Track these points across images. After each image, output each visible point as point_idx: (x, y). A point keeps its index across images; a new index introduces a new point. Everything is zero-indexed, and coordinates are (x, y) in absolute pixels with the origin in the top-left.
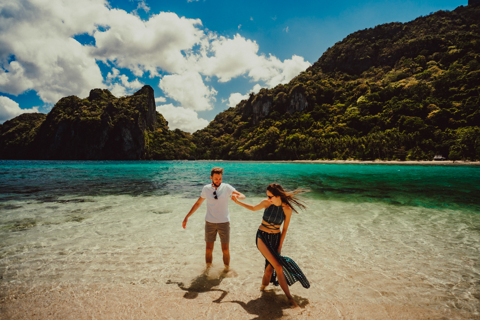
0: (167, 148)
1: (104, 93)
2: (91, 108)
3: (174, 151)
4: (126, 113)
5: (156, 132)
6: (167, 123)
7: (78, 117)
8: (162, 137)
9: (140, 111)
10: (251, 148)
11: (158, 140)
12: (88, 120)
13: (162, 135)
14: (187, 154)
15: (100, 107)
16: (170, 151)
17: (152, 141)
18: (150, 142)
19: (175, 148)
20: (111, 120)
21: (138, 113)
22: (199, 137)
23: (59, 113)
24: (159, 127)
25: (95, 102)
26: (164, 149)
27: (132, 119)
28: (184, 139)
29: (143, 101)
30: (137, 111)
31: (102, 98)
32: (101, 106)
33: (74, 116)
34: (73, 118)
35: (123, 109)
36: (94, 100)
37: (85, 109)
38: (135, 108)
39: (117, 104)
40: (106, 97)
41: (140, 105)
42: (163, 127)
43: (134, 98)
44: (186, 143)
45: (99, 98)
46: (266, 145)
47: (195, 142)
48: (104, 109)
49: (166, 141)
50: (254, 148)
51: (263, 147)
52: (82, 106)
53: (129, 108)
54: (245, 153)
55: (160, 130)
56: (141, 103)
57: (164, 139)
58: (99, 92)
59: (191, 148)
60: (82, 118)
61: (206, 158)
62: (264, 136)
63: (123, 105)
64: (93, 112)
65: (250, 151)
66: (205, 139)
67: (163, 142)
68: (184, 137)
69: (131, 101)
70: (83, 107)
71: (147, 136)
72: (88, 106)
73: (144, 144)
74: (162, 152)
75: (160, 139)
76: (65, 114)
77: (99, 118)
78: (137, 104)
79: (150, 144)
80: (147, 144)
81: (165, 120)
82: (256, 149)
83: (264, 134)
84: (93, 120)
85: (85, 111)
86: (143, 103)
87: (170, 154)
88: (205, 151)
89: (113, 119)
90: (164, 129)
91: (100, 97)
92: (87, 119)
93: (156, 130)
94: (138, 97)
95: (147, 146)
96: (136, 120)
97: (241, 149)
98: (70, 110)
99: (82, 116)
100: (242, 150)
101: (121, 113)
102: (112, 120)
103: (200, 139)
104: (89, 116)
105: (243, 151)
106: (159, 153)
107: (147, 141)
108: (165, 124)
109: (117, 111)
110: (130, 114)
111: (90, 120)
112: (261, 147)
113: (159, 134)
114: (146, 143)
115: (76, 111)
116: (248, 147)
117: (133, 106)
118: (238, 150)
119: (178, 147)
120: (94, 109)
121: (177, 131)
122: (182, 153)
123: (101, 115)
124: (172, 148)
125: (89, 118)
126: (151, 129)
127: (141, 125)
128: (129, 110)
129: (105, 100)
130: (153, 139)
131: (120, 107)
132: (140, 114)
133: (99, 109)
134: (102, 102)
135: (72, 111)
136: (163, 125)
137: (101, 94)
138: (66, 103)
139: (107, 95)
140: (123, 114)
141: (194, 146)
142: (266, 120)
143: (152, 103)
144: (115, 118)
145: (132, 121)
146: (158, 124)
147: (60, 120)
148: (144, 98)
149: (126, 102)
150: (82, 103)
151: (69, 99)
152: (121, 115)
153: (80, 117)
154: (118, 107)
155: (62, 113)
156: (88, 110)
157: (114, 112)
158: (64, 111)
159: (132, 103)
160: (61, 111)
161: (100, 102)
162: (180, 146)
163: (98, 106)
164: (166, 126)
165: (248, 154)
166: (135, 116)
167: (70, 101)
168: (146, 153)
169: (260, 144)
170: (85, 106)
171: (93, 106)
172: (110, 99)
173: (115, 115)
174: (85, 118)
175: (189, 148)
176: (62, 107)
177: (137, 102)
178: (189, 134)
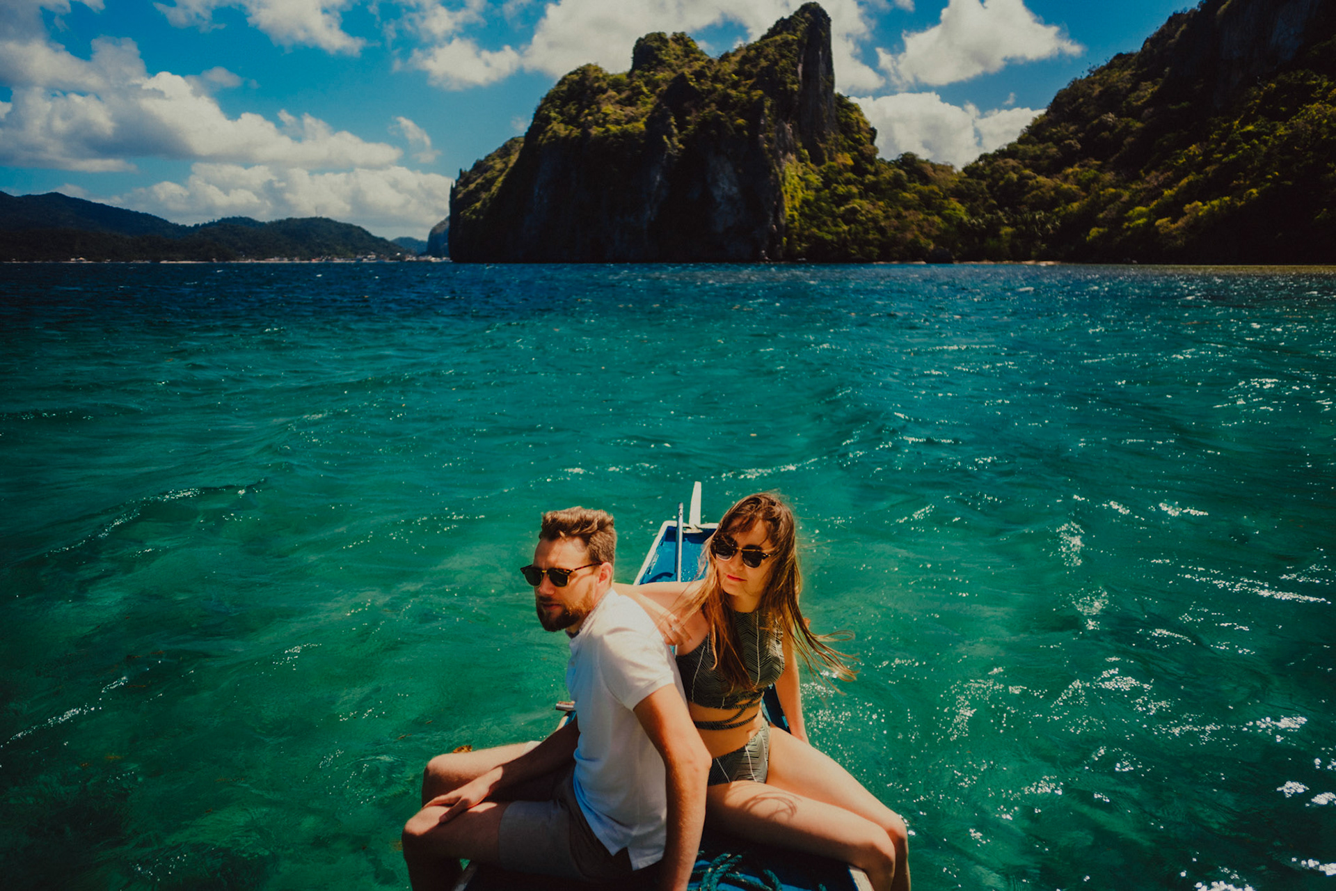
0: (856, 221)
1: (672, 45)
2: (628, 98)
3: (882, 231)
4: (724, 102)
5: (830, 167)
6: (873, 132)
7: (585, 127)
8: (848, 182)
9: (769, 93)
10: (1188, 207)
11: (834, 193)
12: (609, 136)
13: (850, 175)
14: (923, 241)
15: (652, 91)
16: (866, 231)
17: (811, 195)
18: (805, 202)
20: (676, 131)
21: (761, 98)
22: (982, 177)
23: (547, 119)
24: (844, 149)
25: (642, 77)
26: (847, 222)
27: (740, 121)
28: (926, 189)
29: (783, 56)
30: (758, 94)
31: (661, 62)
32: (654, 86)
33: (579, 125)
34: (576, 132)
35: (715, 90)
36: (639, 72)
37: (609, 99)
38: (751, 82)
39: (699, 75)
40: (678, 58)
41: (769, 70)
42: (856, 149)
44: (927, 203)
45: (654, 62)
46: (1264, 194)
47: (960, 194)
48: (660, 95)
49: (861, 195)
50: (1200, 208)
51: (1251, 205)
52: (604, 91)
53: (735, 85)
54: (1157, 233)
55: (847, 159)
56: (776, 63)
57: (854, 189)
58: (655, 44)
59: (947, 219)
60: (595, 131)
61: (996, 256)
62: (1262, 149)
63: (717, 78)
64: (629, 110)
65: (1182, 222)
66: (1001, 183)
67: (847, 197)
68: (925, 179)
69: (745, 60)
70: (604, 96)
71: (795, 181)
72: (619, 92)
73: (779, 209)
74: (838, 234)
75: (841, 189)
76: (560, 123)
77: (641, 125)
78: (763, 69)
79: (801, 207)
80: (794, 208)
81: (866, 123)
82: (1211, 213)
83: (1265, 142)
84: (625, 134)
85: (608, 108)
86: (783, 63)
87: (869, 243)
88: (993, 229)
89: (681, 127)
90: (861, 154)
91: (656, 57)
92: (608, 130)
93: (832, 160)
94: (769, 45)
95: (792, 216)
96: (754, 127)
97: (1140, 216)
98: (572, 109)
99: (597, 124)
100: (1143, 221)
101: (708, 105)
102: (680, 130)
103: (984, 183)
104: (617, 122)
105: (1150, 224)
106: (829, 237)
107: (793, 197)
108: (864, 136)
109: (698, 99)
110: (734, 106)
111: (615, 135)
112: (1239, 203)
113: (840, 173)
114: (787, 204)
115: (587, 111)
116: (1173, 209)
117: (749, 77)
118: (1130, 219)
119: (898, 216)
120: (632, 99)
121: (908, 162)
122: (909, 236)
123: (647, 116)
124: (875, 220)
125: (613, 128)
126: (817, 159)
127: (769, 140)
128: (734, 93)
129: (670, 66)
130: (818, 190)
131: (707, 85)
132: (768, 103)
133: (648, 97)
134: (660, 76)
135: (579, 112)
136: (858, 141)
137: (659, 49)
138: (569, 89)
139: (678, 49)
140: (713, 106)
141: (959, 209)
142: (1282, 77)
143: (822, 66)
144: (689, 123)
145: (739, 129)
146: (841, 137)
147: (545, 141)
148: (786, 44)
149: (728, 68)
150: (604, 85)
151: (576, 77)
152: (707, 110)
153: (590, 127)
154: (701, 84)
155: (555, 119)
156: (618, 102)
157: (686, 105)
158: (561, 113)
159: (747, 67)
160: (553, 114)
161: (654, 75)
162: (905, 213)
163: (645, 89)
164: (868, 146)
165: (1169, 236)
166: (752, 111)
167: (577, 82)
168: (785, 239)
169: (1237, 192)
170: (612, 93)
171: (633, 89)
172: (687, 60)
173: (689, 113)
174: (602, 130)
175: (937, 219)
176: (558, 102)
177: (764, 63)
178: (947, 169)
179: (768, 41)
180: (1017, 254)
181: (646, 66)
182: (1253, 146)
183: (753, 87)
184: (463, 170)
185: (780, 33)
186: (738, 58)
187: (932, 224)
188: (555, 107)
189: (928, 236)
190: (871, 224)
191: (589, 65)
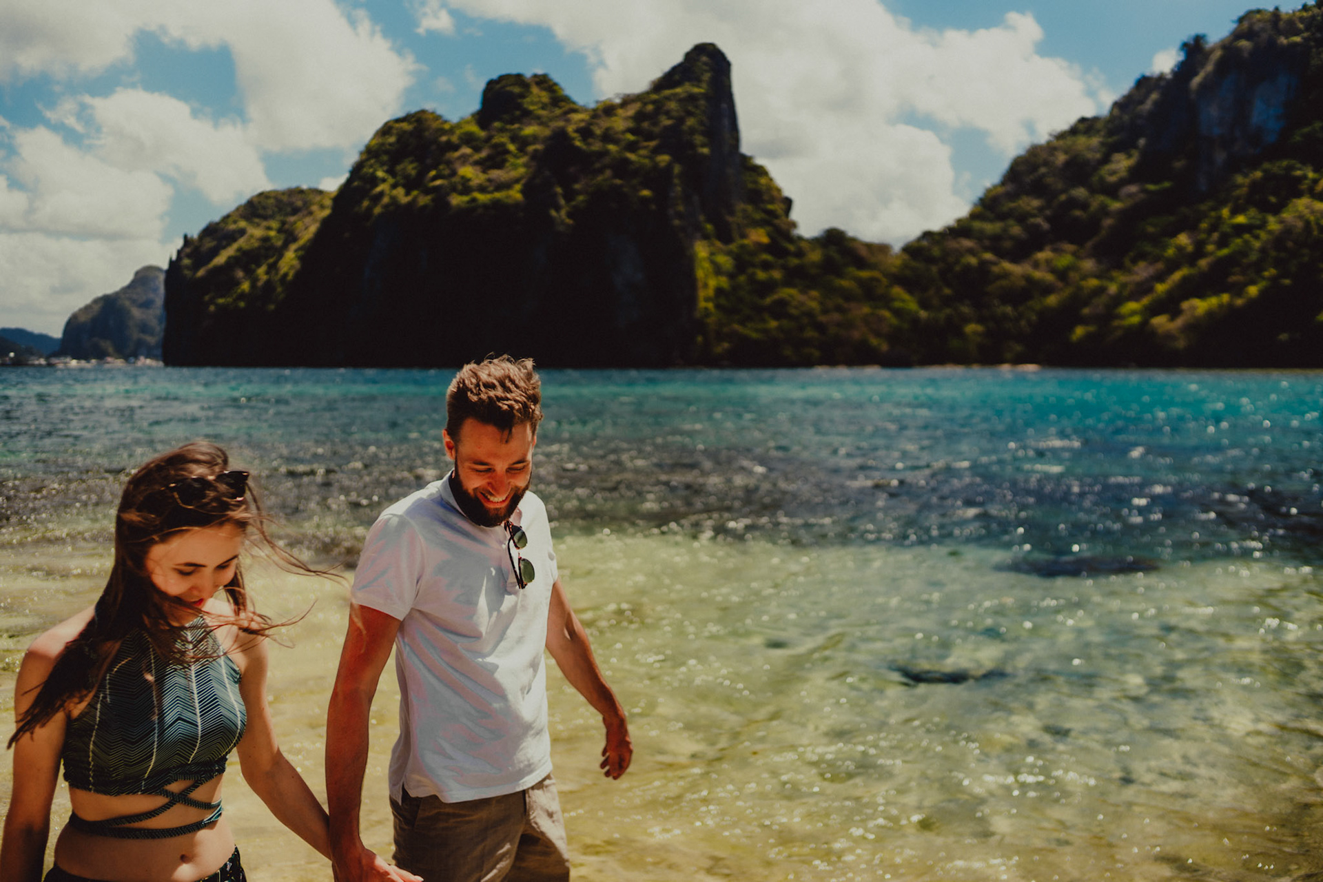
0: (790, 317)
1: (535, 90)
2: (489, 158)
3: (820, 328)
4: (621, 167)
5: (742, 247)
6: (788, 202)
7: (440, 196)
8: (766, 266)
9: (676, 158)
10: (1185, 305)
11: (752, 280)
12: (477, 207)
13: (766, 257)
14: (874, 341)
15: (522, 149)
16: (801, 328)
17: (724, 282)
18: (719, 291)
19: (825, 311)
20: (562, 202)
21: (669, 167)
22: (931, 260)
23: (374, 181)
24: (757, 224)
25: (502, 130)
26: (777, 317)
27: (646, 193)
28: (864, 274)
29: (690, 114)
30: (664, 159)
31: (526, 113)
32: (523, 143)
33: (427, 191)
34: (424, 200)
35: (605, 153)
36: (497, 124)
37: (464, 159)
38: (653, 144)
39: (585, 132)
40: (544, 107)
41: (675, 130)
42: (770, 223)
43: (654, 102)
44: (869, 292)
45: (518, 113)
46: (1263, 293)
47: (908, 282)
48: (535, 156)
49: (788, 283)
50: (1200, 306)
51: (1252, 303)
52: (456, 148)
53: (632, 147)
54: (1153, 333)
55: (759, 236)
56: (681, 121)
57: (777, 275)
58: (517, 90)
59: (898, 313)
60: (456, 200)
61: (963, 359)
62: (1257, 244)
63: (608, 137)
64: (495, 174)
65: (1180, 322)
66: (957, 268)
67: (770, 286)
68: (861, 263)
69: (640, 117)
70: (457, 154)
71: (707, 265)
72: (477, 149)
73: (692, 300)
74: (766, 331)
75: (761, 275)
76: (394, 186)
77: (516, 194)
78: (666, 128)
79: (716, 297)
80: (708, 299)
81: (779, 190)
82: (1210, 314)
83: (1257, 237)
84: (496, 204)
85: (467, 171)
86: (690, 122)
87: (806, 342)
88: (954, 327)
89: (569, 195)
90: (776, 229)
91: (519, 107)
92: (474, 200)
93: (743, 236)
94: (668, 98)
95: (707, 309)
96: (661, 197)
97: (1133, 313)
98: (410, 168)
99: (455, 190)
100: (1136, 320)
101: (601, 171)
102: (567, 203)
103: (934, 269)
104: (482, 189)
105: (1145, 323)
106: (754, 335)
107: (705, 286)
108: (777, 207)
109: (587, 162)
110: (636, 172)
111: (485, 206)
112: (1239, 302)
113: (754, 253)
114: (702, 294)
115: (433, 173)
116: (1169, 305)
117: (649, 137)
118: (1122, 317)
119: (839, 309)
120: (496, 159)
121: (834, 238)
122: (856, 335)
123: (523, 182)
124: (810, 314)
125: (482, 198)
126: (724, 235)
127: (679, 215)
128: (632, 156)
129: (538, 118)
130: (731, 276)
131: (597, 146)
132: (677, 169)
133: (516, 157)
134: (529, 130)
135: (422, 173)
136: (772, 214)
137: (522, 96)
138: (398, 141)
139: (545, 97)
140: (608, 173)
141: (909, 303)
142: (1266, 165)
143: (726, 122)
144: (578, 193)
145: (644, 200)
146: (749, 208)
147: (377, 210)
148: (692, 98)
149: (619, 123)
150: (455, 139)
151: (405, 126)
152: (600, 178)
153: (448, 194)
154: (589, 144)
155: (384, 180)
156: (476, 163)
157: (572, 170)
158: (391, 172)
159: (645, 125)
160: (380, 174)
161: (520, 129)
162: (846, 305)
163: (512, 147)
164: (783, 218)
165: (1169, 336)
166: (658, 178)
167: (411, 133)
168: (700, 339)
169: (1238, 290)
170: (466, 150)
171: (496, 146)
172: (558, 112)
173: (576, 181)
174: (465, 198)
175: (886, 314)
176: (385, 158)
177: (667, 122)
178: (883, 249)
179: (667, 92)
180: (989, 355)
181: (506, 117)
182: (1246, 242)
183: (656, 151)
184: (189, 236)
185: (678, 84)
186: (631, 111)
187: (881, 319)
188: (382, 164)
189: (878, 334)
190: (805, 320)
191: (423, 112)
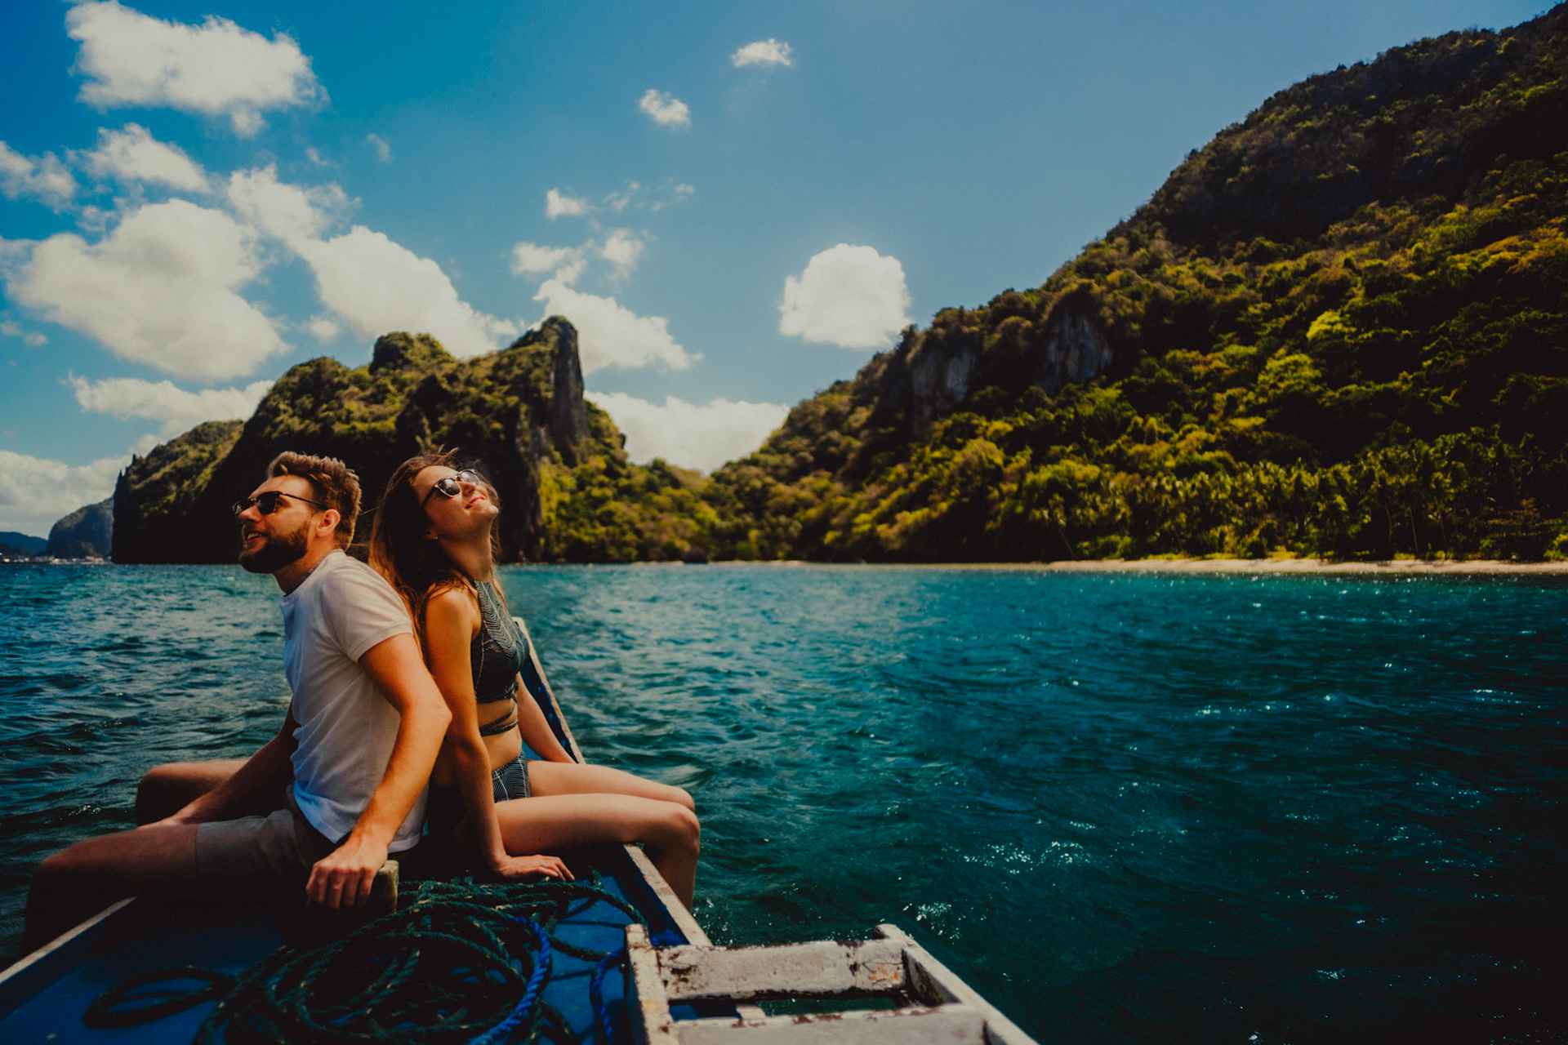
0: (612, 523)
1: (417, 345)
2: (373, 395)
3: (639, 533)
4: (479, 406)
5: (584, 470)
6: (623, 438)
7: (326, 424)
8: (602, 485)
9: (525, 398)
10: (899, 516)
11: (589, 496)
12: (355, 434)
13: (603, 478)
14: (679, 543)
15: (400, 390)
16: (623, 533)
17: (567, 498)
18: (562, 504)
19: (643, 520)
20: (428, 431)
21: (517, 407)
22: (729, 483)
23: (276, 411)
24: (596, 453)
25: (386, 374)
26: (604, 524)
27: (497, 425)
28: (677, 493)
29: (537, 366)
30: (513, 400)
31: (407, 362)
32: (401, 385)
33: (317, 421)
34: (314, 427)
35: (467, 394)
36: (382, 370)
37: (352, 396)
38: (506, 388)
39: (452, 378)
40: (423, 358)
41: (524, 378)
42: (606, 453)
43: (509, 357)
44: (680, 507)
45: (400, 361)
46: (951, 508)
47: (711, 499)
48: (409, 395)
49: (616, 498)
50: (908, 518)
51: (943, 516)
52: (346, 387)
53: (489, 390)
54: (878, 538)
55: (598, 462)
56: (529, 371)
57: (609, 492)
58: (401, 344)
59: (700, 522)
60: (339, 428)
61: (747, 557)
62: (946, 472)
63: (469, 382)
64: (376, 409)
65: (896, 529)
66: (747, 489)
67: (602, 500)
68: (676, 484)
69: (497, 367)
70: (346, 392)
71: (551, 483)
72: (363, 388)
73: (536, 510)
74: (595, 535)
75: (596, 492)
76: (292, 416)
77: (390, 424)
78: (517, 376)
79: (558, 509)
80: (550, 510)
81: (616, 429)
82: (916, 523)
83: (947, 467)
84: (372, 432)
85: (353, 406)
86: (538, 372)
87: (626, 544)
88: (740, 533)
89: (435, 426)
90: (613, 458)
91: (402, 357)
92: (354, 428)
93: (585, 462)
94: (520, 354)
95: (549, 518)
96: (511, 429)
97: (865, 523)
98: (307, 402)
99: (339, 419)
100: (866, 527)
101: (462, 408)
102: (433, 432)
103: (731, 489)
104: (363, 420)
105: (872, 530)
106: (586, 539)
107: (549, 500)
108: (615, 441)
109: (452, 402)
110: (490, 410)
111: (362, 433)
112: (935, 515)
113: (592, 475)
114: (544, 506)
115: (325, 406)
116: (887, 518)
117: (503, 382)
118: (857, 525)
119: (654, 519)
120: (379, 396)
121: (658, 466)
122: (665, 538)
123: (397, 415)
124: (631, 523)
125: (360, 426)
126: (570, 460)
127: (525, 444)
128: (488, 397)
129: (417, 366)
130: (572, 493)
131: (460, 389)
132: (524, 408)
133: (394, 395)
134: (408, 375)
135: (316, 405)
136: (609, 445)
137: (405, 349)
138: (301, 381)
139: (426, 350)
140: (468, 409)
141: (709, 513)
142: (955, 416)
143: (572, 374)
144: (442, 424)
145: (495, 432)
146: (592, 441)
147: (275, 435)
148: (539, 354)
149: (481, 372)
150: (345, 380)
151: (309, 370)
152: (461, 413)
153: (333, 423)
154: (453, 387)
155: (285, 411)
156: (362, 399)
157: (438, 406)
158: (292, 405)
159: (501, 373)
160: (282, 406)
161: (401, 374)
162: (659, 516)
163: (392, 388)
164: (618, 449)
165: (888, 540)
166: (509, 416)
167: (311, 375)
168: (542, 541)
169: (931, 505)
170: (354, 389)
171: (378, 387)
172: (434, 361)
173: (442, 414)
174: (346, 427)
175: (691, 522)
176: (289, 394)
177: (517, 371)
178: (695, 474)
179: (521, 349)
180: (767, 555)
181: (391, 364)
182: (940, 470)
183: (508, 393)
184: (138, 456)
185: (531, 343)
186: (491, 363)
187: (686, 527)
188: (285, 398)
189: (683, 538)
190: (626, 527)
191: (325, 358)
